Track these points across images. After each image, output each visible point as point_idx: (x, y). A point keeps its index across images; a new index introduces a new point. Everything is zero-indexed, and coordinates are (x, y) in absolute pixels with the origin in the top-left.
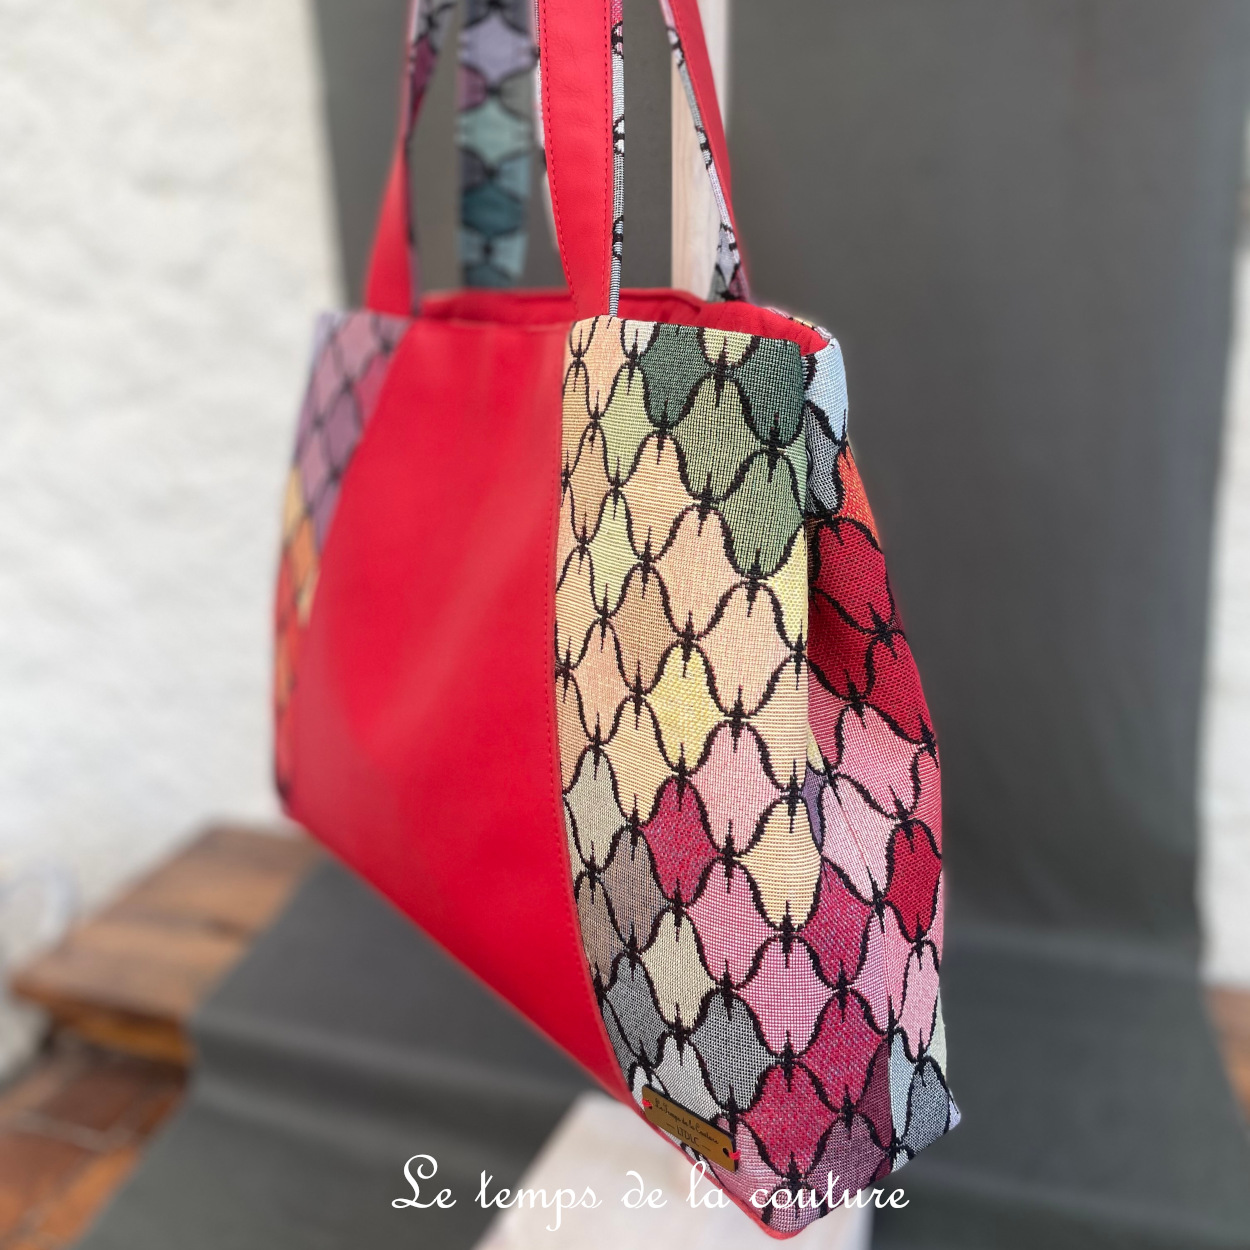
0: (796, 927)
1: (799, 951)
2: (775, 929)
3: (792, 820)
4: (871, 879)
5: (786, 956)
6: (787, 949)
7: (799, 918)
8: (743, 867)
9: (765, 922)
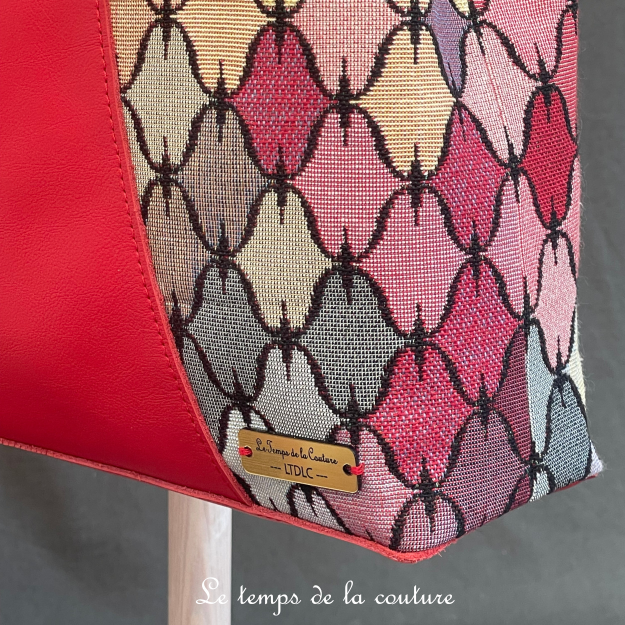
0: (426, 174)
1: (430, 205)
2: (403, 179)
3: (416, 49)
4: (508, 141)
5: (416, 212)
6: (416, 203)
7: (429, 163)
8: (363, 111)
9: (391, 172)
